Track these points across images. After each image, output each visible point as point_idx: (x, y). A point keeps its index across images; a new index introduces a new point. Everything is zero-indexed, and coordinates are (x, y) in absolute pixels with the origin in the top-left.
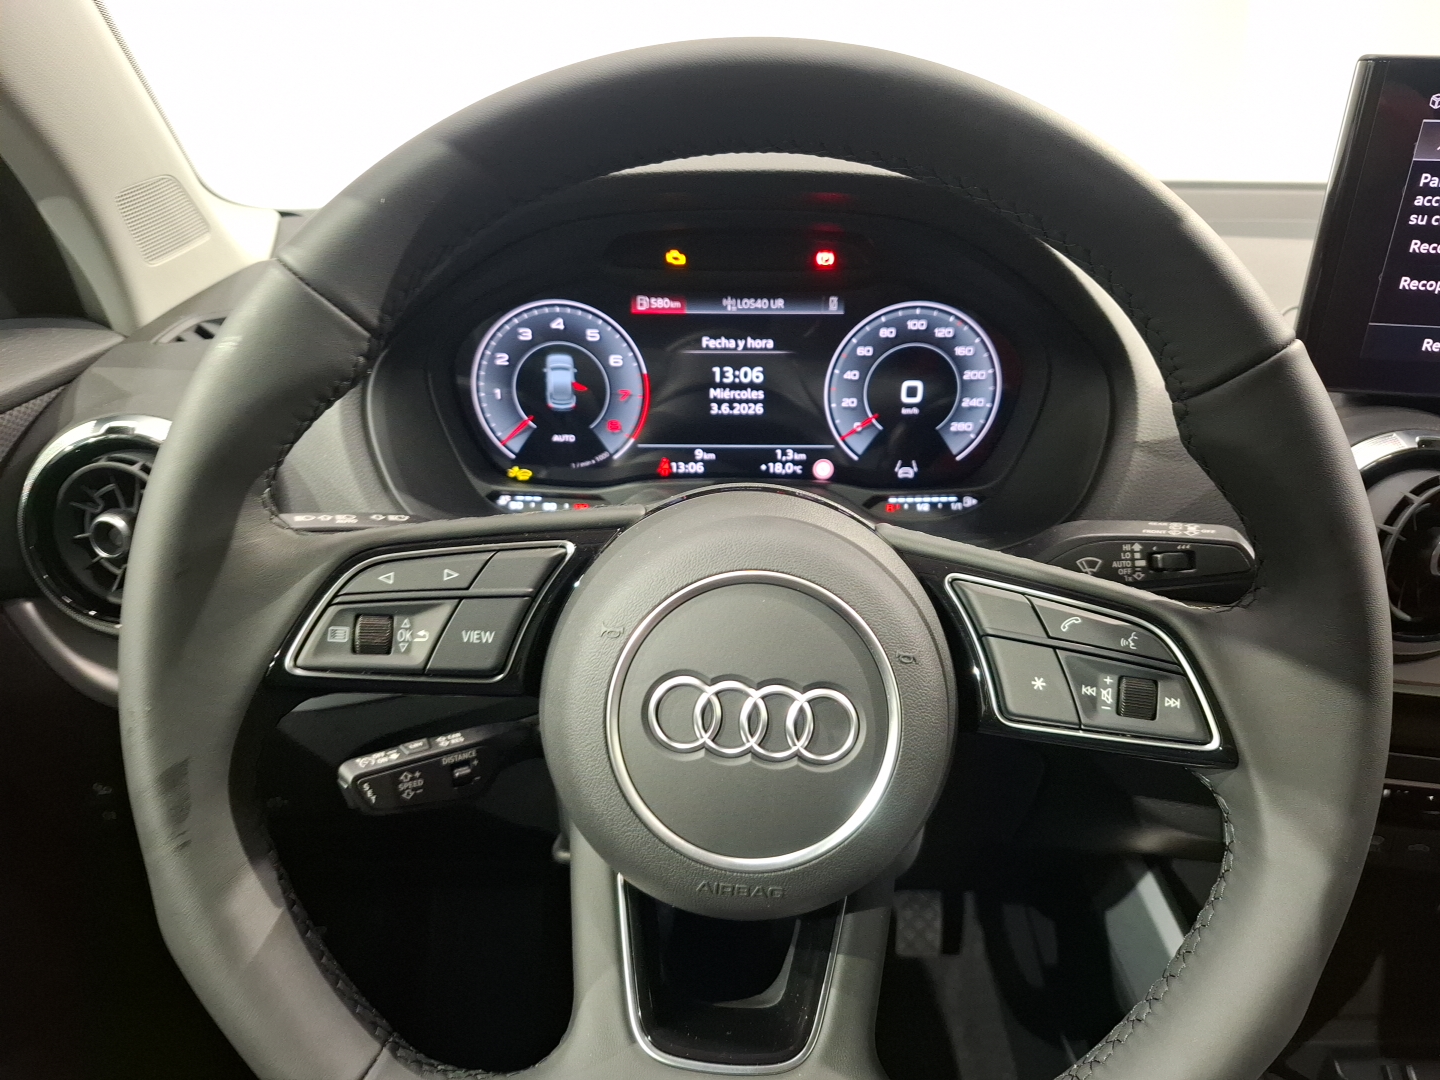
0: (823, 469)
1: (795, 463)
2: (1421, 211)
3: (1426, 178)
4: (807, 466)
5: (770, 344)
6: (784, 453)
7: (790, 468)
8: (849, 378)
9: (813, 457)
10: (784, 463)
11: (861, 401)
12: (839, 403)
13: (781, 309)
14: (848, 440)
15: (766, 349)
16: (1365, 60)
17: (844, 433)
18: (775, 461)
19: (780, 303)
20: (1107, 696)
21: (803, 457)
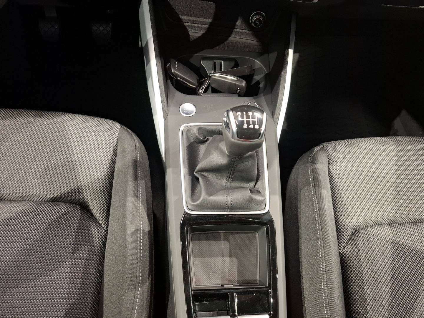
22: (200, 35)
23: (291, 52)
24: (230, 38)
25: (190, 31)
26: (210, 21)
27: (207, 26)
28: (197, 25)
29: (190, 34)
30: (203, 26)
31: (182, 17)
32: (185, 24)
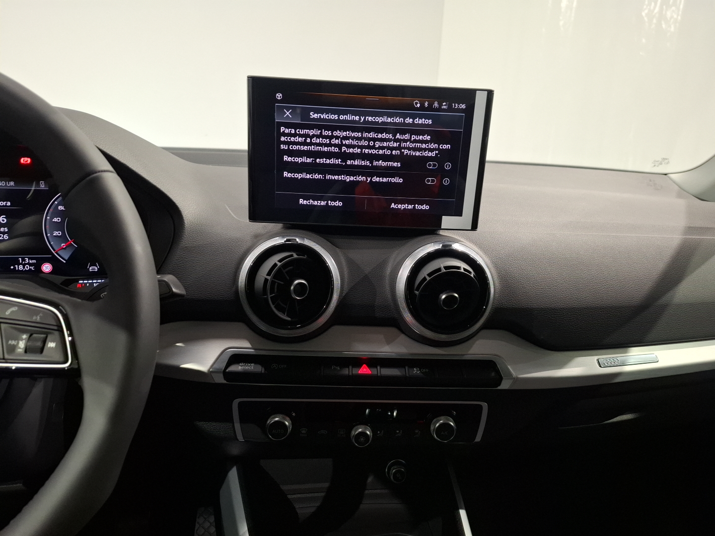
0: (47, 268)
1: (30, 265)
2: (284, 143)
3: (283, 129)
4: (38, 267)
5: (9, 204)
6: (23, 260)
7: (27, 268)
8: (56, 221)
9: (41, 262)
10: (24, 265)
11: (63, 232)
12: (52, 234)
13: (12, 186)
14: (59, 252)
15: (6, 206)
16: (249, 77)
17: (56, 249)
18: (19, 264)
19: (12, 183)
20: (22, 345)
21: (34, 261)
22: (313, 510)
23: (463, 514)
24: (362, 506)
25: (297, 506)
26: (326, 485)
27: (323, 494)
28: (308, 495)
29: (299, 511)
30: (316, 495)
31: (284, 488)
32: (289, 497)
